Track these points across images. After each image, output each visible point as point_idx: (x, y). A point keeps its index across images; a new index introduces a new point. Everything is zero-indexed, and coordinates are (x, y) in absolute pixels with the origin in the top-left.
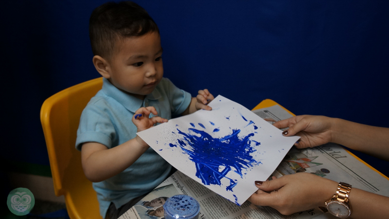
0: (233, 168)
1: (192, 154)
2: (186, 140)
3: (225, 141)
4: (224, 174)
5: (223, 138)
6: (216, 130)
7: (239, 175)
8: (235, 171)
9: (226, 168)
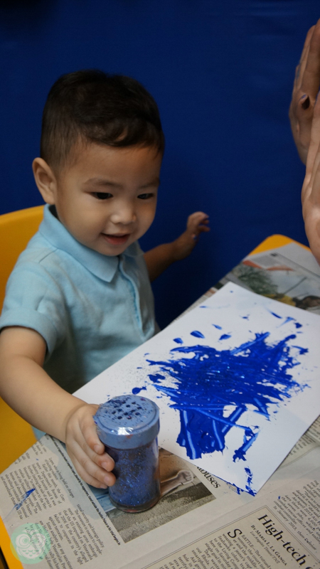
0: (250, 407)
1: (175, 393)
2: (164, 370)
3: (241, 354)
4: (232, 420)
5: (237, 349)
6: (224, 337)
7: (262, 417)
8: (255, 411)
9: (237, 409)
